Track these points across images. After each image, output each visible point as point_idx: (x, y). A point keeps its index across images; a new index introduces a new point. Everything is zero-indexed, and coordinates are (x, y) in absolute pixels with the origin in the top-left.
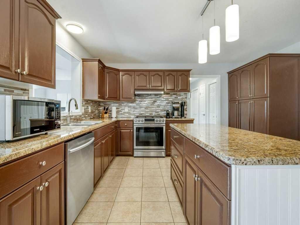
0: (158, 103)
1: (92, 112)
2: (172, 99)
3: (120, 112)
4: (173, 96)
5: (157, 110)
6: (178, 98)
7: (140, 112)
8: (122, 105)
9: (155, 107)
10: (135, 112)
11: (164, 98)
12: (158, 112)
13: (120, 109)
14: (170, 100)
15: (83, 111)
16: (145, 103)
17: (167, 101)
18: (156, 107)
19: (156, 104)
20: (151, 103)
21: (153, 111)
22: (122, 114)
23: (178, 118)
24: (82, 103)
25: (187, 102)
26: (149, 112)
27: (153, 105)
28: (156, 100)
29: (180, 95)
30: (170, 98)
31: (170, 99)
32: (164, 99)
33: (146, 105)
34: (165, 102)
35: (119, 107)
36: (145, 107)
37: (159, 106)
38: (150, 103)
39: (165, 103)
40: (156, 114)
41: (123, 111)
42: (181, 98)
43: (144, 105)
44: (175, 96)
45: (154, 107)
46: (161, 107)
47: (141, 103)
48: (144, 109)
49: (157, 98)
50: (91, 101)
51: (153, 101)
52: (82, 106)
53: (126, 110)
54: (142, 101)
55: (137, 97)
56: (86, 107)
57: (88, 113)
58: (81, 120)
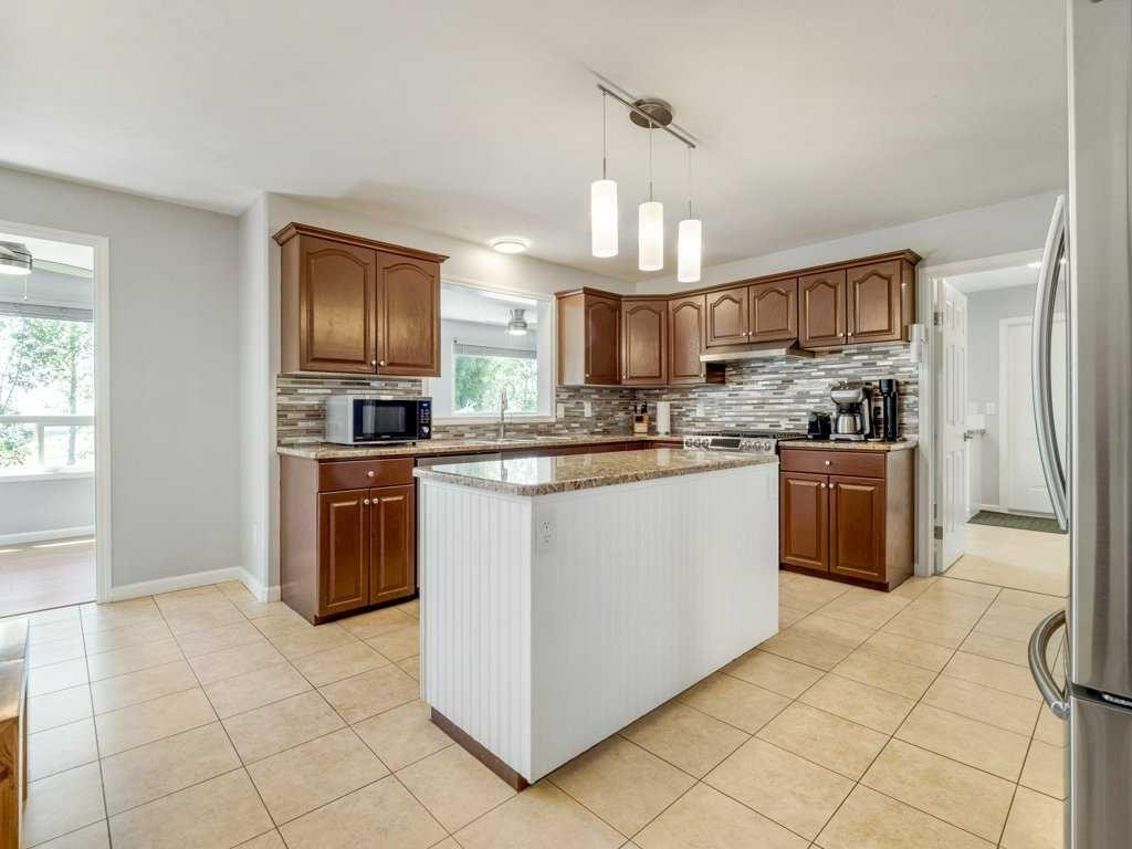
0: (800, 388)
1: (599, 417)
2: (851, 372)
3: (685, 419)
4: (855, 358)
5: (796, 414)
6: (879, 363)
7: (737, 419)
8: (691, 396)
9: (787, 401)
10: (725, 419)
11: (821, 367)
12: (799, 420)
13: (684, 410)
14: (841, 372)
15: (561, 413)
16: (755, 387)
17: (830, 380)
18: (791, 401)
19: (792, 390)
20: (775, 387)
21: (783, 417)
22: (689, 424)
23: (849, 441)
24: (557, 396)
25: (920, 379)
26: (766, 420)
27: (782, 394)
28: (790, 378)
29: (886, 354)
30: (841, 366)
31: (842, 369)
32: (822, 370)
33: (759, 395)
34: (825, 383)
35: (681, 403)
36: (755, 402)
37: (802, 397)
38: (771, 387)
39: (824, 387)
40: (791, 427)
41: (692, 415)
42: (891, 363)
43: (753, 394)
44: (866, 357)
45: (783, 401)
46: (808, 400)
47: (741, 389)
48: (751, 408)
49: (796, 368)
50: (592, 388)
51: (780, 382)
52: (557, 402)
53: (700, 412)
54: (741, 383)
55: (729, 371)
56: (572, 404)
57: (581, 420)
58: (555, 435)
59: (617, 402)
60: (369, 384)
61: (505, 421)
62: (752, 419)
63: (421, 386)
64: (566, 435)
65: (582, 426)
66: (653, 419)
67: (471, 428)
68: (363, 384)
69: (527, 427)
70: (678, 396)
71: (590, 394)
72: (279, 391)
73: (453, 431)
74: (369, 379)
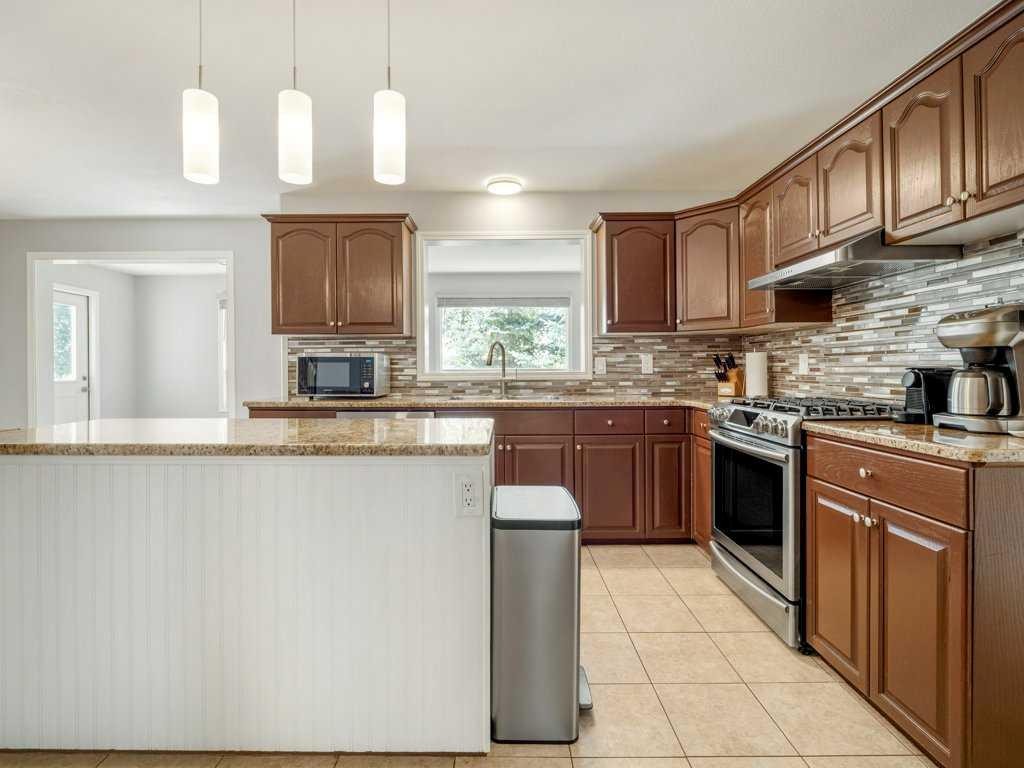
1: (667, 374)
3: (788, 378)
7: (847, 379)
8: (794, 343)
10: (833, 379)
11: (976, 275)
13: (787, 364)
15: (601, 366)
16: (870, 323)
19: (924, 325)
20: (899, 322)
24: (595, 348)
27: (909, 331)
28: (920, 302)
32: (975, 282)
33: (876, 337)
35: (783, 353)
36: (871, 349)
38: (893, 323)
41: (795, 372)
43: (867, 336)
45: (908, 346)
47: (852, 329)
48: (865, 359)
50: (660, 337)
51: (905, 312)
52: (595, 356)
53: (803, 369)
54: (856, 318)
55: (838, 299)
56: (620, 358)
57: (635, 377)
58: (591, 394)
59: (704, 354)
60: (364, 343)
61: (507, 378)
62: (865, 380)
63: (415, 343)
64: (611, 395)
65: (637, 384)
66: (741, 377)
67: (473, 384)
68: (360, 343)
69: (550, 384)
70: (781, 344)
71: (653, 344)
72: (289, 351)
73: (451, 387)
74: (365, 338)
